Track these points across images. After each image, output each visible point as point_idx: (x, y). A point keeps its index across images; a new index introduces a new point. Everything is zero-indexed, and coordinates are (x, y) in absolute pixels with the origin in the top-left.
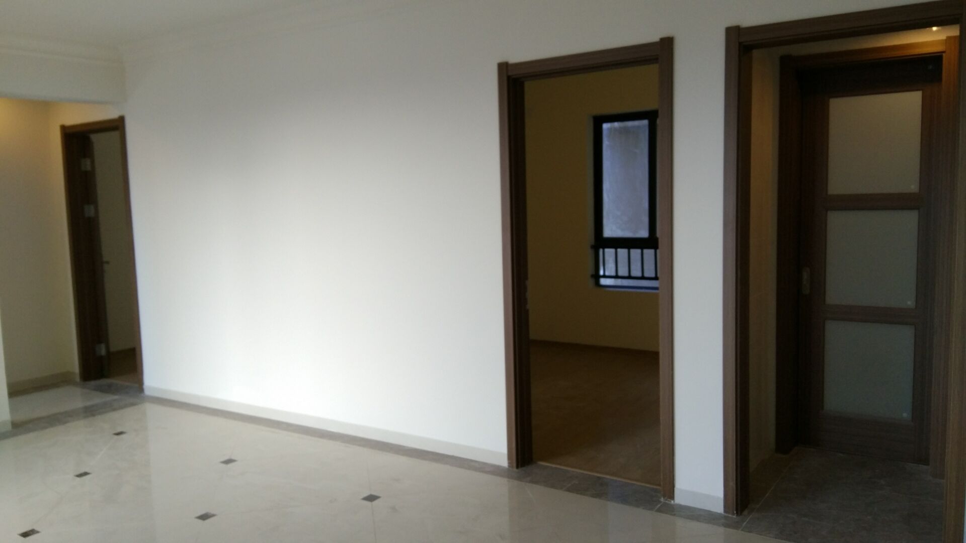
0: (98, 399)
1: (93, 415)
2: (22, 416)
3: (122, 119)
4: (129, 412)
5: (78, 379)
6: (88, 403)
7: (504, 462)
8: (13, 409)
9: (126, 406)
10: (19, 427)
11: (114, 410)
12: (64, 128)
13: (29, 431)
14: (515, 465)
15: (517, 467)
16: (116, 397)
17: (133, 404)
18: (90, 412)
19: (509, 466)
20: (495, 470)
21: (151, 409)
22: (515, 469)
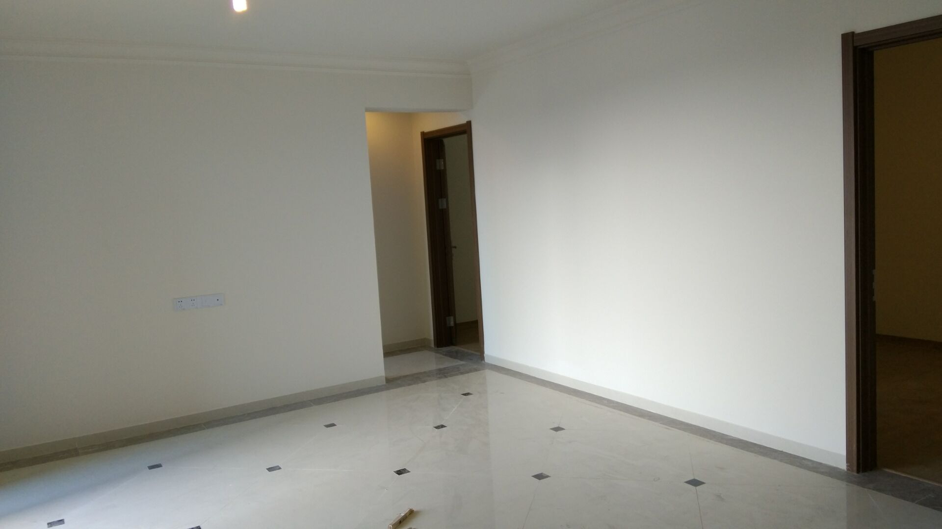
0: (449, 363)
1: (446, 377)
2: (394, 373)
3: (469, 124)
4: (472, 375)
5: (433, 345)
6: (442, 367)
7: (843, 465)
8: (387, 367)
9: (470, 371)
10: (391, 382)
11: (462, 373)
12: (423, 134)
13: (400, 386)
14: (855, 468)
15: (858, 472)
16: (462, 363)
17: (476, 370)
18: (442, 374)
19: (848, 470)
20: (831, 472)
21: (489, 374)
22: (855, 474)
